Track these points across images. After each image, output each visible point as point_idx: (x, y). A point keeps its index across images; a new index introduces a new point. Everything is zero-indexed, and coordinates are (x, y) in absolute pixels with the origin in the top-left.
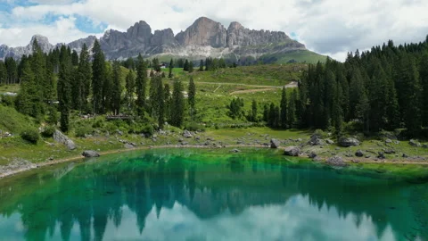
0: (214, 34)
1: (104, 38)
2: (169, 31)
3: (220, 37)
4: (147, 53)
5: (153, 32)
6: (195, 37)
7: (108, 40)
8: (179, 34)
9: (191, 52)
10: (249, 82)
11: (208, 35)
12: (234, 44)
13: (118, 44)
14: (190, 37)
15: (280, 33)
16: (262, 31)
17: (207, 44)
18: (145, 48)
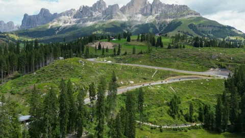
0: (143, 7)
1: (79, 10)
2: (117, 5)
3: (147, 9)
4: (103, 19)
5: (107, 7)
6: (132, 9)
7: (82, 12)
8: (122, 8)
9: (129, 18)
10: (178, 67)
11: (140, 8)
12: (155, 13)
13: (87, 14)
14: (129, 9)
15: (184, 6)
16: (173, 5)
17: (139, 13)
18: (102, 16)
